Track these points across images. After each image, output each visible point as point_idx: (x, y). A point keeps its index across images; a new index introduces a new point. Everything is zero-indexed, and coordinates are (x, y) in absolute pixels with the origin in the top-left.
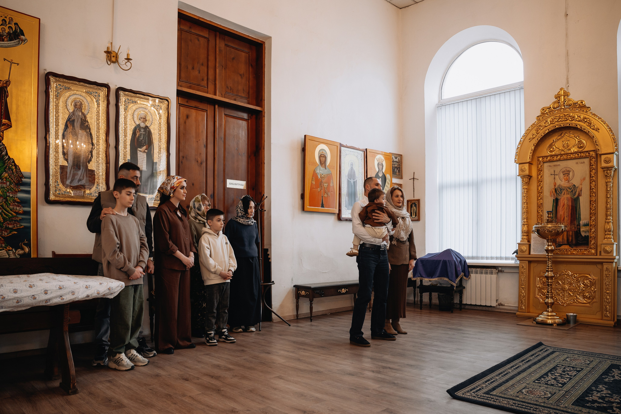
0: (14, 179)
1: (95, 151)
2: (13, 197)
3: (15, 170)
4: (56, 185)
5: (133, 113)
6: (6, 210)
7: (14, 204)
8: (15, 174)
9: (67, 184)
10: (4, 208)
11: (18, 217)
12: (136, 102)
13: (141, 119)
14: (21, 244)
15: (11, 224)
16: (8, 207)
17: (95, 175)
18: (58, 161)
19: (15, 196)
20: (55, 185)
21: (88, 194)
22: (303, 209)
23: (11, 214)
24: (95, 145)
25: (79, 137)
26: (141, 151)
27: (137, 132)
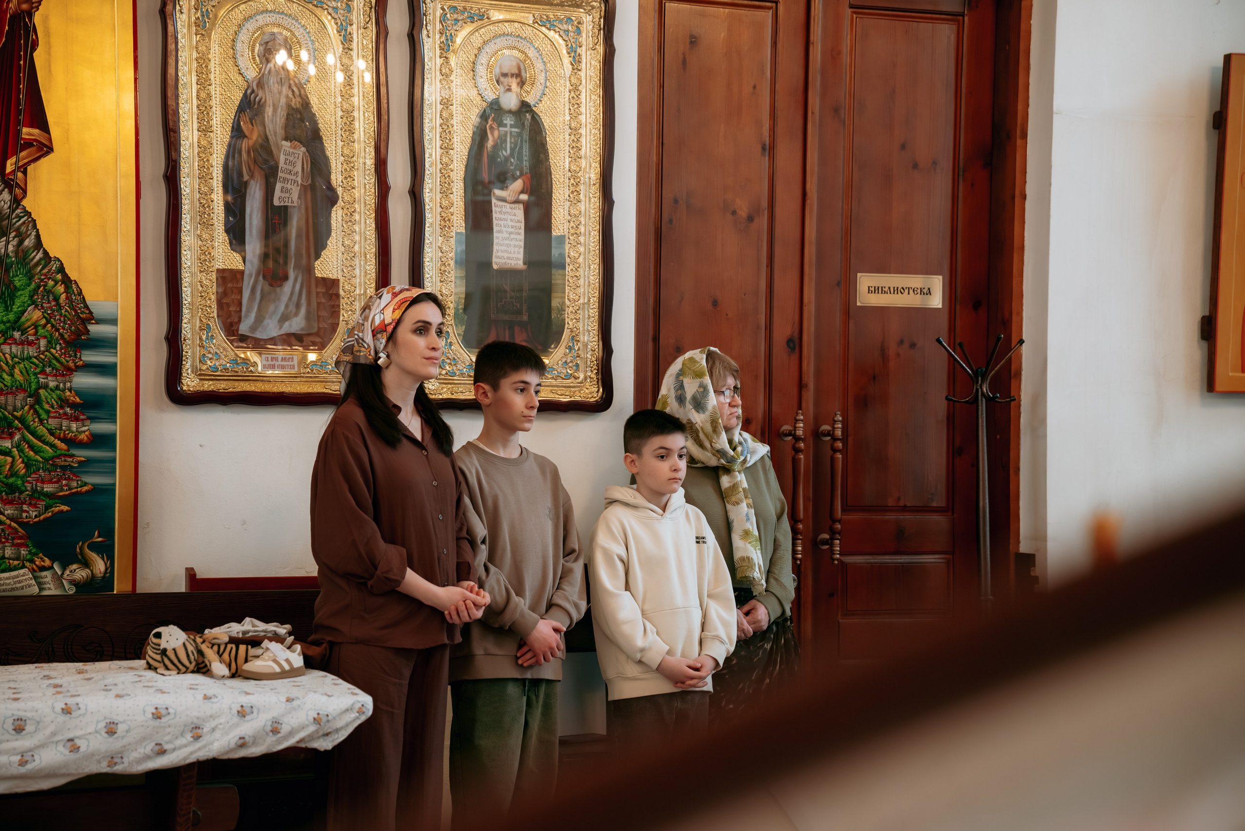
0: (64, 329)
1: (340, 212)
2: (57, 388)
3: (67, 298)
4: (204, 337)
5: (472, 59)
6: (33, 434)
7: (61, 411)
8: (67, 311)
9: (240, 332)
10: (28, 428)
11: (72, 456)
12: (483, 15)
13: (502, 79)
14: (81, 548)
15: (50, 482)
16: (41, 421)
17: (338, 296)
18: (210, 254)
19: (65, 384)
20: (201, 339)
21: (314, 363)
22: (1210, 384)
23: (52, 446)
24: (340, 191)
25: (281, 164)
26: (503, 200)
27: (491, 128)
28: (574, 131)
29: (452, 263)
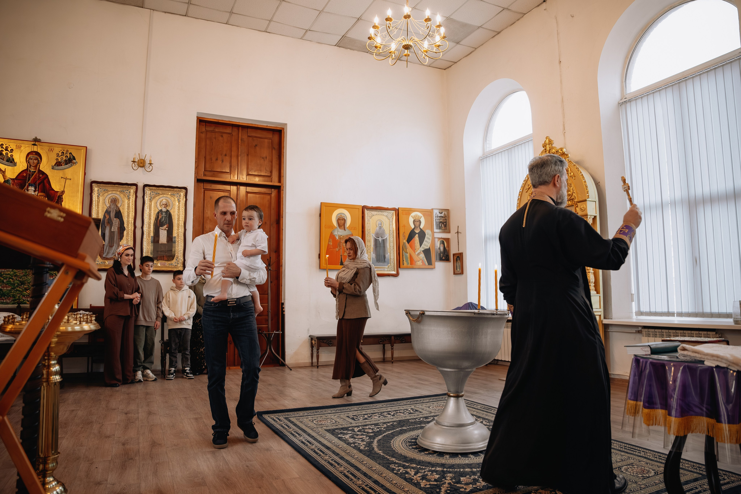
9: (103, 257)
12: (158, 193)
13: (162, 206)
22: (320, 267)
24: (126, 228)
25: (114, 223)
26: (162, 229)
27: (160, 215)
28: (179, 216)
29: (150, 242)
